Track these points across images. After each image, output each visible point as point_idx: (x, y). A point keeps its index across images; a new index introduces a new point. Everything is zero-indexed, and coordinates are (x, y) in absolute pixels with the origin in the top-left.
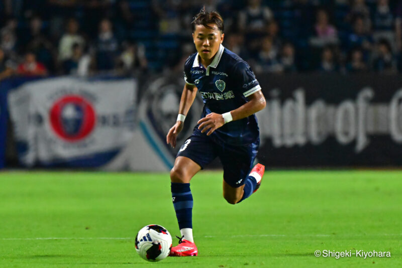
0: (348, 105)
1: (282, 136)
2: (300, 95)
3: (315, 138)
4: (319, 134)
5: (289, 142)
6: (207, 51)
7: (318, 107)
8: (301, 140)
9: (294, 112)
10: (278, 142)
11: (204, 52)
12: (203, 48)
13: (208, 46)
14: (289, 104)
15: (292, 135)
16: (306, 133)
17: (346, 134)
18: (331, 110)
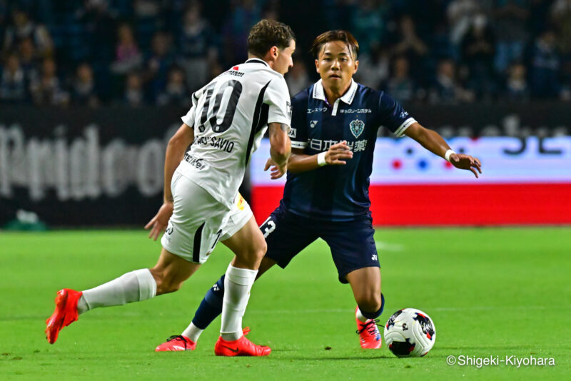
0: (153, 146)
1: (69, 185)
2: (92, 133)
3: (112, 188)
4: (117, 182)
5: (78, 193)
6: (337, 76)
7: (116, 149)
8: (93, 191)
9: (84, 154)
10: (63, 194)
11: (333, 78)
12: (331, 72)
13: (337, 69)
14: (78, 145)
15: (82, 184)
16: (100, 182)
17: (151, 182)
18: (132, 152)
